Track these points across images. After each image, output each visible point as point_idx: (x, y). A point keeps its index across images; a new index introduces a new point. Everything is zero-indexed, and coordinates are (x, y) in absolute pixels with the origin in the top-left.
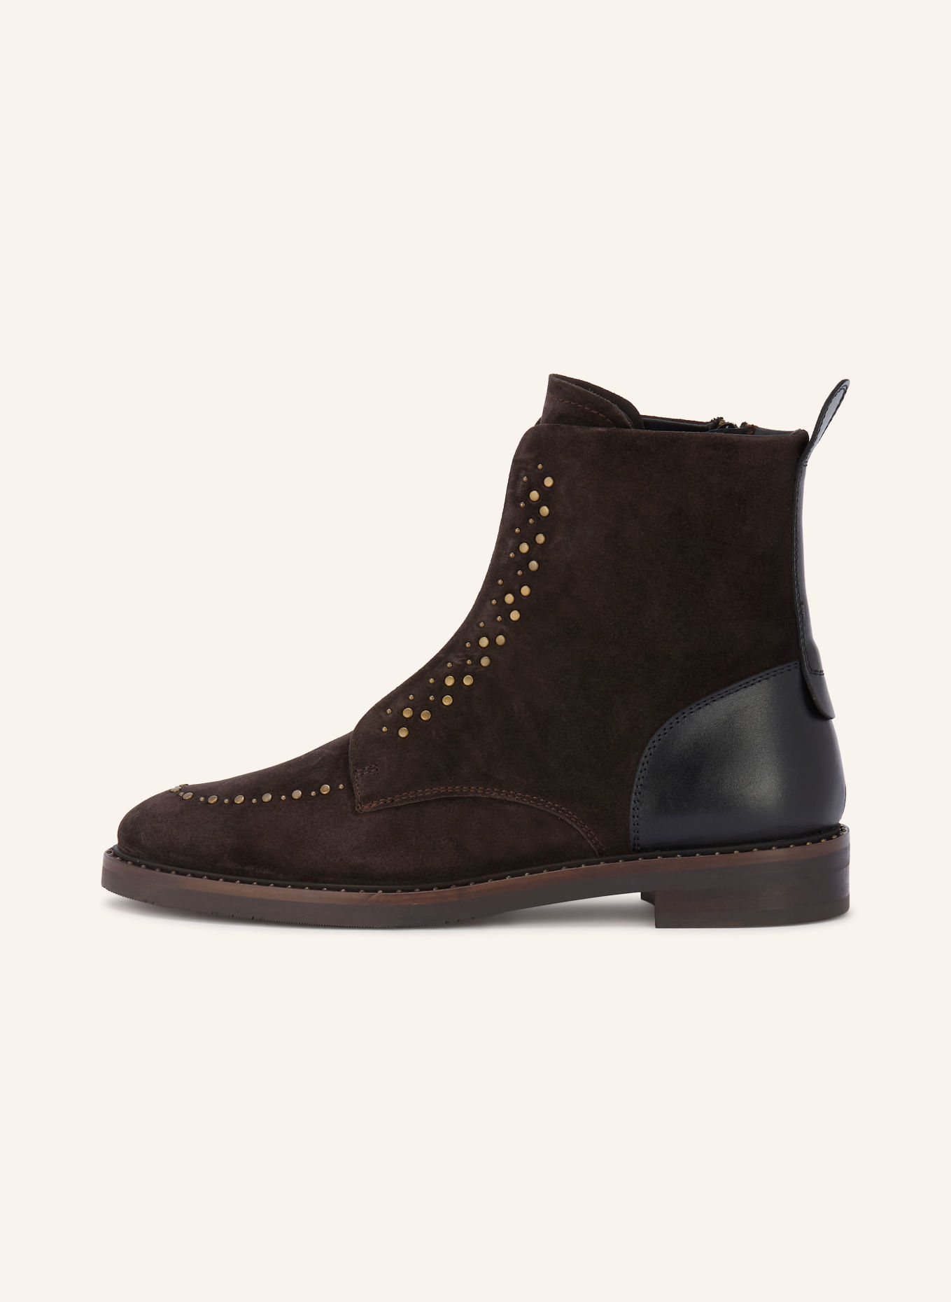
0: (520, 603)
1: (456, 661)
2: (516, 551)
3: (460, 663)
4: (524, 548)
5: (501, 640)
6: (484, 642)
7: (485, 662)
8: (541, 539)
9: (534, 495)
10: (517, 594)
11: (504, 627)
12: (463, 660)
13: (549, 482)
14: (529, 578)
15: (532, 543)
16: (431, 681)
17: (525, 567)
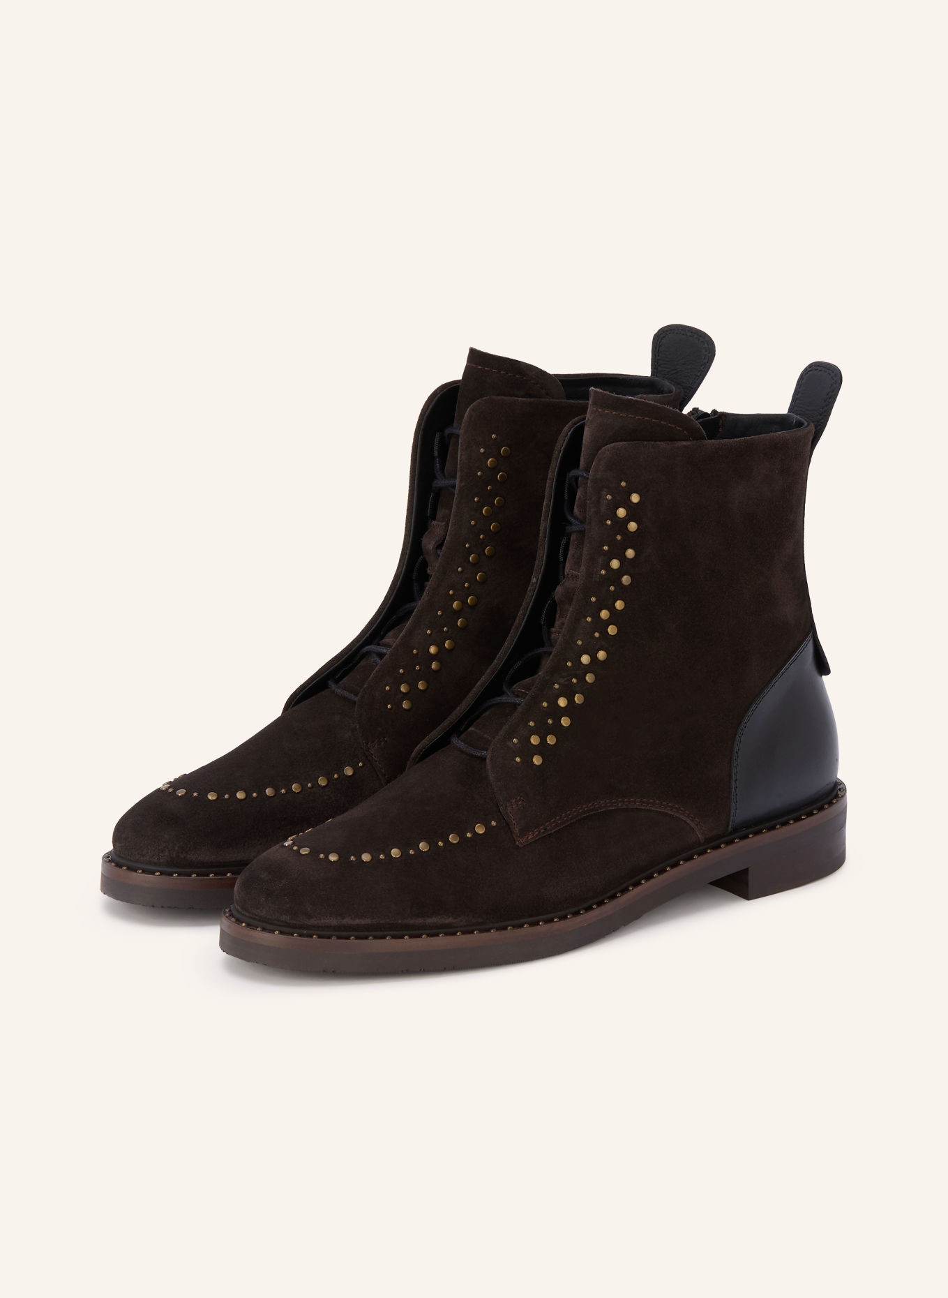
0: (615, 617)
1: (562, 681)
2: (608, 567)
3: (566, 683)
4: (615, 564)
5: (602, 655)
6: (585, 659)
7: (590, 678)
8: (630, 553)
9: (621, 512)
10: (612, 609)
11: (603, 643)
12: (568, 680)
13: (635, 498)
14: (622, 592)
15: (623, 559)
16: (545, 704)
17: (618, 582)
